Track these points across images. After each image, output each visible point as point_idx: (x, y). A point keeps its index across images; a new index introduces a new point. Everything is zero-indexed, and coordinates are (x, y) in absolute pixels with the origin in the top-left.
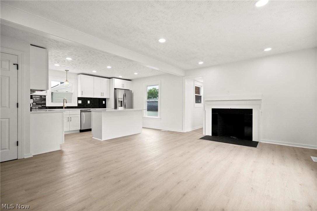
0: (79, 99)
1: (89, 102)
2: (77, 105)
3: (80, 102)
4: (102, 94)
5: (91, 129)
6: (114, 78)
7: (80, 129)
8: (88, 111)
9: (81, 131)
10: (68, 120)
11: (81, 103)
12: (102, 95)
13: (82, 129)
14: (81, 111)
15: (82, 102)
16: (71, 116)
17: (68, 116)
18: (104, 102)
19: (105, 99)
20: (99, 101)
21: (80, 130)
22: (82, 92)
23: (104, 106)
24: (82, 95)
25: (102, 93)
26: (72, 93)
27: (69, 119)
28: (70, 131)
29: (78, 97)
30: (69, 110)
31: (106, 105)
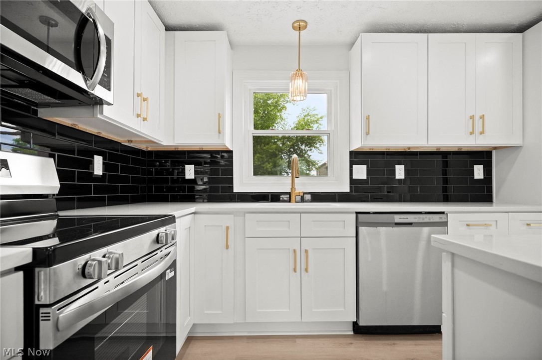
0: (357, 157)
1: (400, 172)
2: (346, 188)
3: (361, 172)
4: (477, 122)
5: (439, 327)
7: (354, 319)
8: (398, 219)
10: (292, 267)
11: (365, 177)
12: (478, 128)
13: (361, 323)
14: (360, 219)
15: (368, 175)
16: (307, 244)
17: (295, 244)
18: (479, 172)
19: (484, 157)
20: (446, 164)
22: (368, 118)
23: (482, 193)
24: (368, 133)
25: (477, 118)
27: (300, 262)
29: (351, 152)
30: (301, 213)
31: (491, 187)
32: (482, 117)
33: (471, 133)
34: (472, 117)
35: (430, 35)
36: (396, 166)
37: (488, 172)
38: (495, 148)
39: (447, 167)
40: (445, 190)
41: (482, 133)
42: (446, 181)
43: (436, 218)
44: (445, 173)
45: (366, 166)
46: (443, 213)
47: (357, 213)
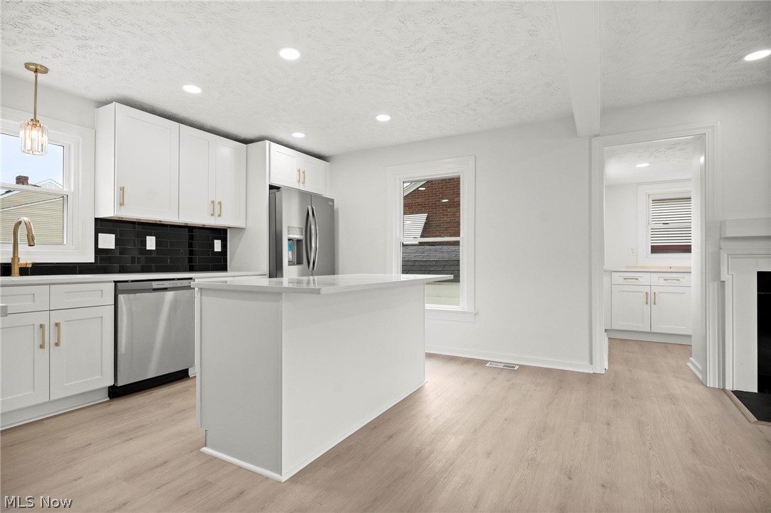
0: (103, 225)
1: (151, 243)
2: (91, 258)
3: (108, 241)
4: (216, 207)
5: (187, 370)
6: (267, 142)
7: (112, 383)
8: (155, 285)
9: (116, 392)
10: (39, 343)
11: (113, 247)
12: (217, 212)
13: (120, 384)
14: (118, 289)
15: (116, 245)
16: (56, 317)
18: (218, 246)
19: (221, 233)
20: (191, 238)
21: (110, 388)
22: (122, 189)
23: (219, 263)
24: (122, 204)
25: (216, 203)
26: (64, 198)
27: (49, 337)
28: (50, 402)
29: (96, 220)
30: (50, 284)
31: (226, 258)
32: (220, 203)
33: (212, 215)
34: (213, 202)
35: (181, 125)
36: (147, 237)
37: (224, 246)
38: (229, 228)
39: (193, 240)
40: (190, 260)
41: (219, 216)
42: (191, 253)
43: (185, 283)
44: (191, 245)
45: (114, 235)
46: (191, 279)
47: (115, 282)
